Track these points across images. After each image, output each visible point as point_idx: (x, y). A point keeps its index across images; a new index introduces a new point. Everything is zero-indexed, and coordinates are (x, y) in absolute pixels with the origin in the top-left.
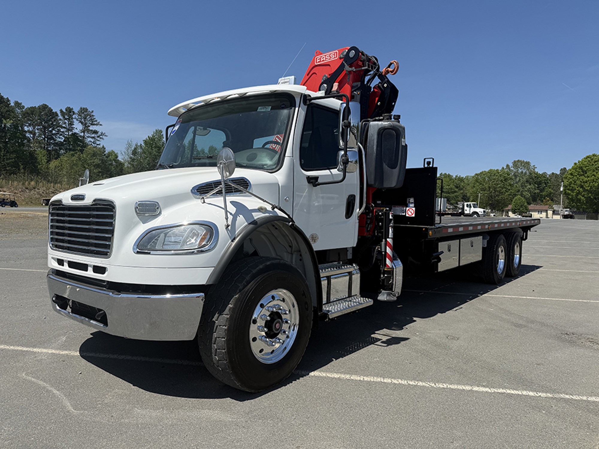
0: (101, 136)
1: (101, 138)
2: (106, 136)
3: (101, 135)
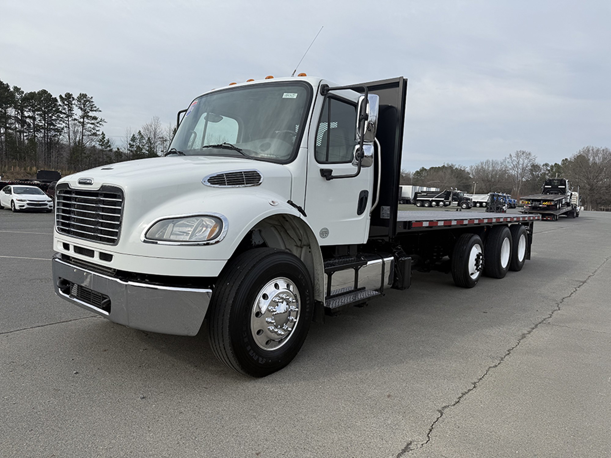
0: (100, 123)
1: (100, 124)
2: (105, 122)
3: (101, 121)
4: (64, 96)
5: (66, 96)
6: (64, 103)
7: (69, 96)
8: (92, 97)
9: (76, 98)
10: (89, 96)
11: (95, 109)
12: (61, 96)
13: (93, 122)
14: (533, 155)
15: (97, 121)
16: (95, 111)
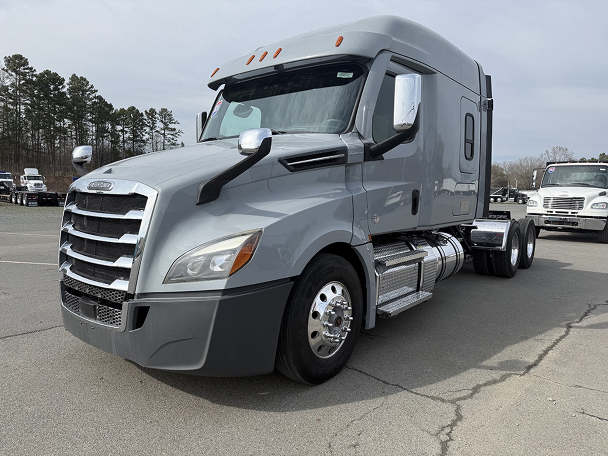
4: (148, 111)
5: (150, 111)
6: (148, 117)
7: (153, 111)
8: (171, 111)
9: (158, 112)
10: (169, 110)
11: (174, 122)
12: (146, 111)
13: (172, 133)
14: (569, 151)
15: (176, 132)
16: (175, 123)
